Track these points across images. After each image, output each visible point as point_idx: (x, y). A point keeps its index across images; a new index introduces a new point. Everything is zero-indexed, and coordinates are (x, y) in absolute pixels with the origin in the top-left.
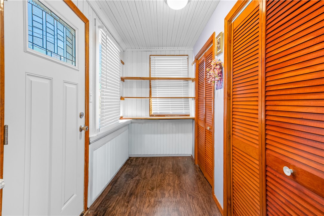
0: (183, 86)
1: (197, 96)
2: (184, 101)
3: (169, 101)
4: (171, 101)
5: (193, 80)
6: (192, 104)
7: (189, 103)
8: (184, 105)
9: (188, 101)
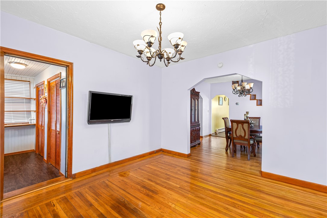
0: (25, 103)
1: (38, 110)
2: (26, 113)
3: (11, 114)
4: (13, 114)
5: (34, 99)
6: (34, 115)
7: (31, 114)
8: (27, 116)
9: (31, 113)
